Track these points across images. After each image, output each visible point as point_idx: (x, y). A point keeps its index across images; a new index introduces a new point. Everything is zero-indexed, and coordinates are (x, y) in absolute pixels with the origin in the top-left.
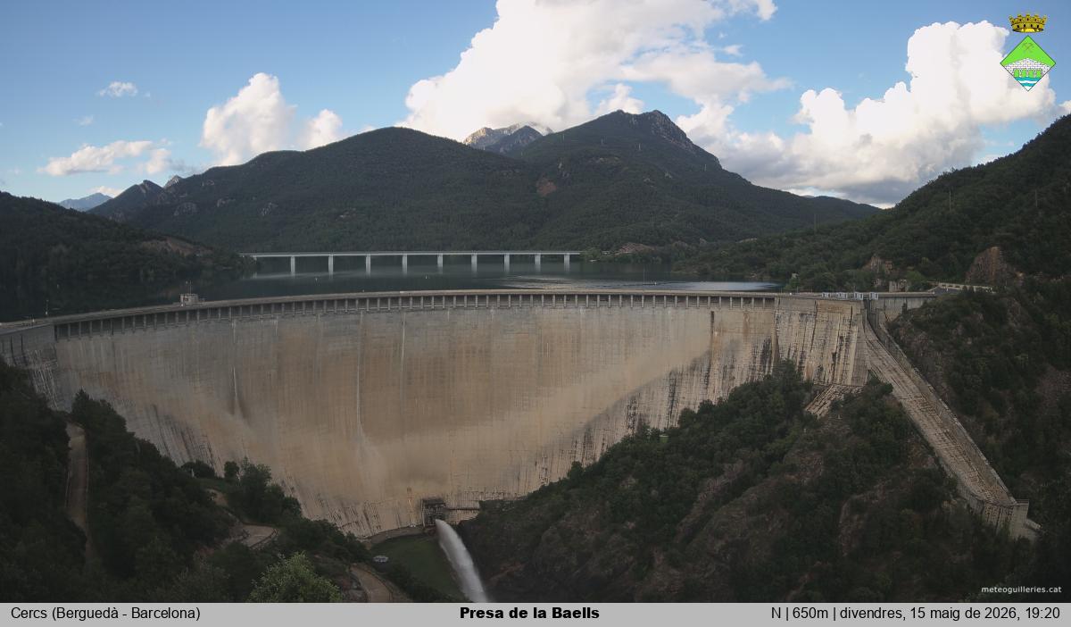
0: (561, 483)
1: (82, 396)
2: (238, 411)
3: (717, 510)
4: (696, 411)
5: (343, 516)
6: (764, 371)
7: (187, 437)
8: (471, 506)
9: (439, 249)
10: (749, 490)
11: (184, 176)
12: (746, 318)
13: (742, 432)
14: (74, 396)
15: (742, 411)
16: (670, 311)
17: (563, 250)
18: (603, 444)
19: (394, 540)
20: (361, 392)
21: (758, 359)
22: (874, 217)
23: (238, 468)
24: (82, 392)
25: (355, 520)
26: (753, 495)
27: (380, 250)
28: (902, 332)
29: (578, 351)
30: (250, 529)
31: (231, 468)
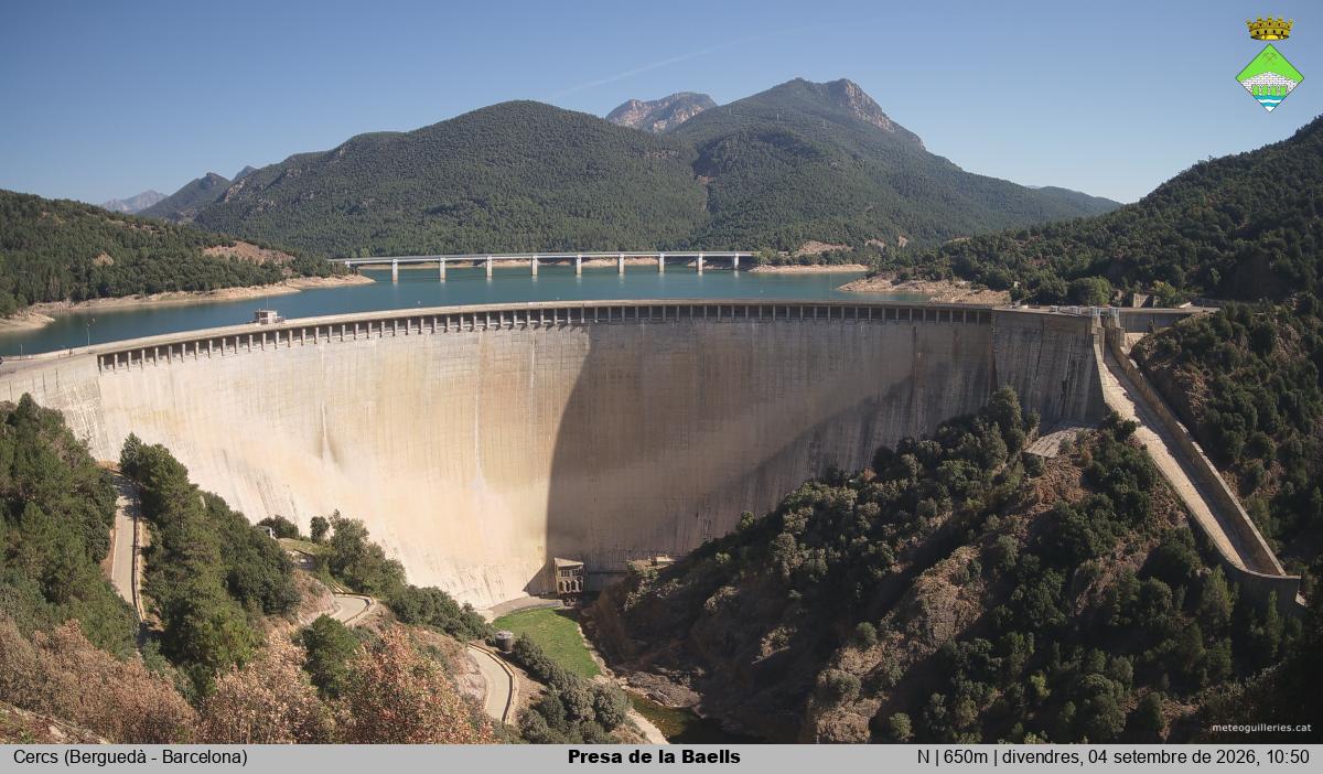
0: (729, 538)
1: (133, 440)
2: (327, 454)
3: (919, 574)
4: (895, 450)
5: (458, 582)
6: (979, 402)
7: (264, 488)
8: (616, 567)
9: (577, 250)
10: (958, 551)
11: (258, 166)
12: (956, 333)
13: (952, 478)
14: (124, 442)
15: (951, 451)
16: (863, 326)
17: (732, 249)
18: (780, 491)
19: (520, 611)
20: (480, 426)
21: (970, 387)
22: (1113, 214)
23: (327, 526)
24: (132, 435)
25: (473, 587)
26: (964, 556)
27: (503, 251)
28: (1147, 357)
29: (749, 375)
30: (341, 599)
31: (318, 526)
